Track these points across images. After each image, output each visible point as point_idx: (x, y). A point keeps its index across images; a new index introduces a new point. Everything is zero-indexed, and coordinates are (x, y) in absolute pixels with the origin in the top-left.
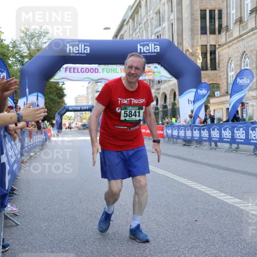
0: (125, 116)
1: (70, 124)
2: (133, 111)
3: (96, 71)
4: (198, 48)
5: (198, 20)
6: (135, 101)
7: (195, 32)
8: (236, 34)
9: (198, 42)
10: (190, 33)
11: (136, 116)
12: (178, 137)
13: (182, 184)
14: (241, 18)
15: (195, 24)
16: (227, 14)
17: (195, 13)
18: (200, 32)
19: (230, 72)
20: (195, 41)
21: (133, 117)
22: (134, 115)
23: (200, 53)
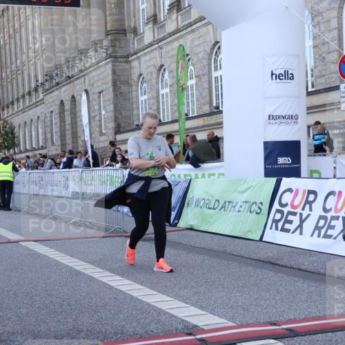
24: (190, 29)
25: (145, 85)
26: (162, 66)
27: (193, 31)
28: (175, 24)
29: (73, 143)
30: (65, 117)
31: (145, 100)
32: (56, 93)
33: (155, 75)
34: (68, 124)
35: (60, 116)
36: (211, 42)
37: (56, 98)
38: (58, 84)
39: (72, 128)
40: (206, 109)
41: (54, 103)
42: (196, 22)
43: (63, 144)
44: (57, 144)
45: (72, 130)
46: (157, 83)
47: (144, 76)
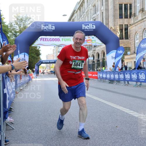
0: (74, 66)
1: (43, 71)
2: (79, 63)
3: (58, 40)
4: (118, 26)
5: (117, 10)
6: (79, 58)
7: (116, 17)
8: (140, 18)
9: (117, 23)
10: (113, 18)
11: (80, 66)
12: (106, 78)
13: (109, 105)
14: (143, 9)
15: (116, 13)
16: (135, 6)
17: (116, 6)
18: (119, 17)
19: (136, 40)
20: (116, 22)
21: (78, 66)
22: (78, 65)
23: (119, 29)
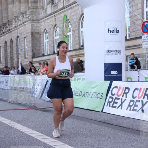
24: (69, 7)
25: (47, 34)
26: (56, 25)
27: (71, 8)
28: (62, 4)
29: (11, 62)
30: (7, 50)
31: (47, 42)
32: (3, 37)
33: (52, 30)
34: (9, 53)
35: (5, 49)
36: (80, 14)
37: (2, 40)
38: (4, 33)
39: (11, 55)
40: (77, 47)
41: (2, 42)
42: (72, 4)
43: (6, 63)
44: (3, 63)
45: (11, 56)
46: (53, 33)
47: (47, 30)
